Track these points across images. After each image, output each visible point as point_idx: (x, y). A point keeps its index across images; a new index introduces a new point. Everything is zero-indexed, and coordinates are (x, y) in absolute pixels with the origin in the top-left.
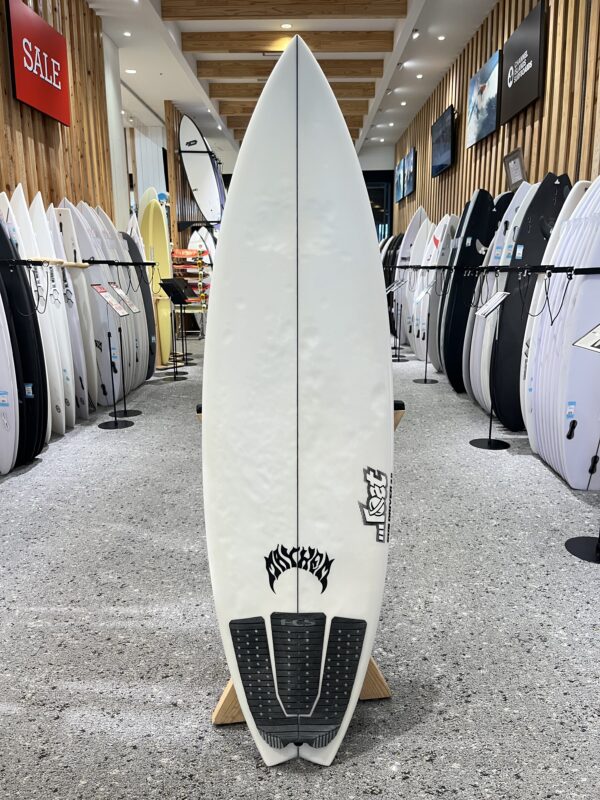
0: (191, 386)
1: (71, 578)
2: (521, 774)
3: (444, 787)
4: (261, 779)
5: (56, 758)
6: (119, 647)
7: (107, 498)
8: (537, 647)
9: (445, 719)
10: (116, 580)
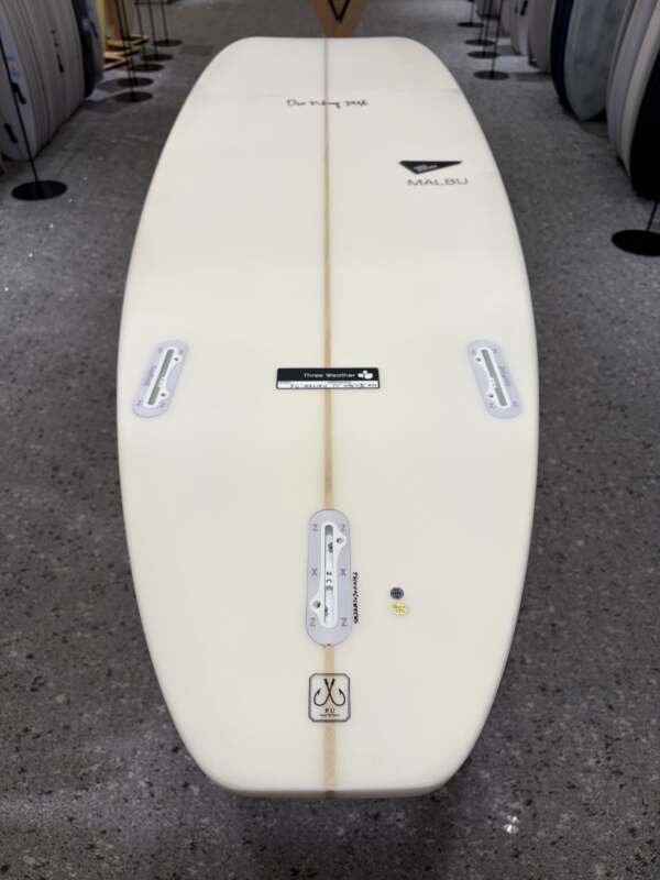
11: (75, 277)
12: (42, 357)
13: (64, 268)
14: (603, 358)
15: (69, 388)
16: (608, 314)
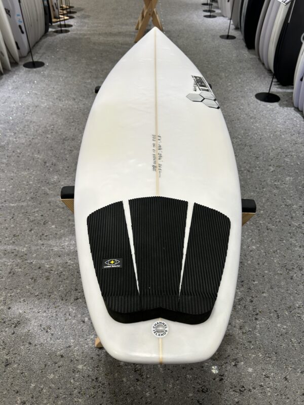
0: (75, 39)
1: (12, 216)
2: (288, 377)
3: (243, 387)
4: (138, 380)
5: (16, 366)
6: (47, 274)
7: (29, 143)
8: (297, 275)
9: (243, 333)
10: (39, 218)
11: (46, 100)
12: (37, 127)
13: (42, 97)
14: (246, 130)
15: (47, 138)
16: (249, 115)
